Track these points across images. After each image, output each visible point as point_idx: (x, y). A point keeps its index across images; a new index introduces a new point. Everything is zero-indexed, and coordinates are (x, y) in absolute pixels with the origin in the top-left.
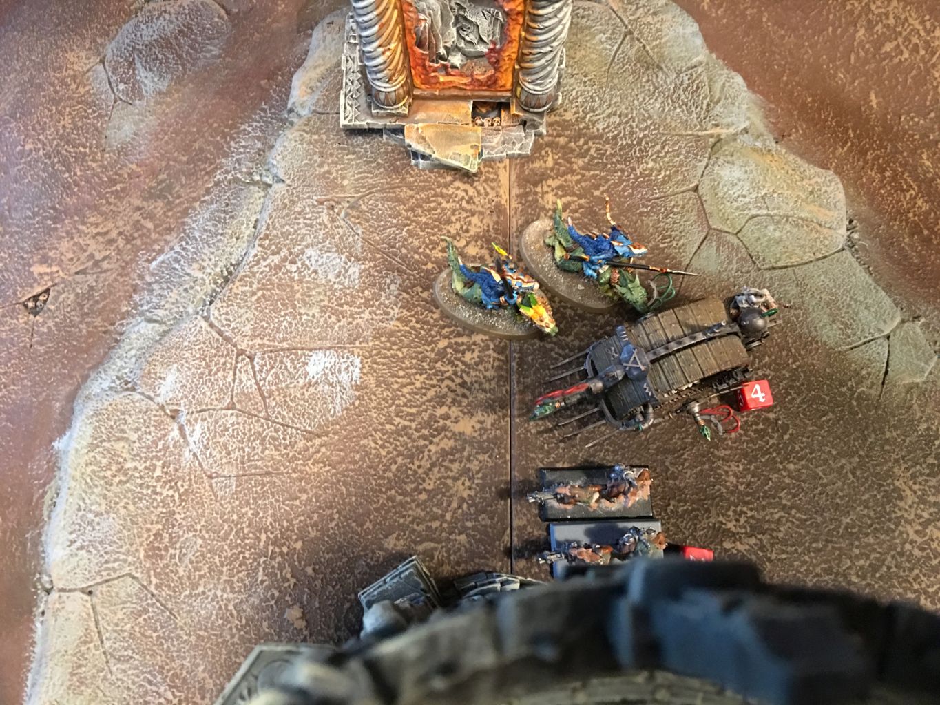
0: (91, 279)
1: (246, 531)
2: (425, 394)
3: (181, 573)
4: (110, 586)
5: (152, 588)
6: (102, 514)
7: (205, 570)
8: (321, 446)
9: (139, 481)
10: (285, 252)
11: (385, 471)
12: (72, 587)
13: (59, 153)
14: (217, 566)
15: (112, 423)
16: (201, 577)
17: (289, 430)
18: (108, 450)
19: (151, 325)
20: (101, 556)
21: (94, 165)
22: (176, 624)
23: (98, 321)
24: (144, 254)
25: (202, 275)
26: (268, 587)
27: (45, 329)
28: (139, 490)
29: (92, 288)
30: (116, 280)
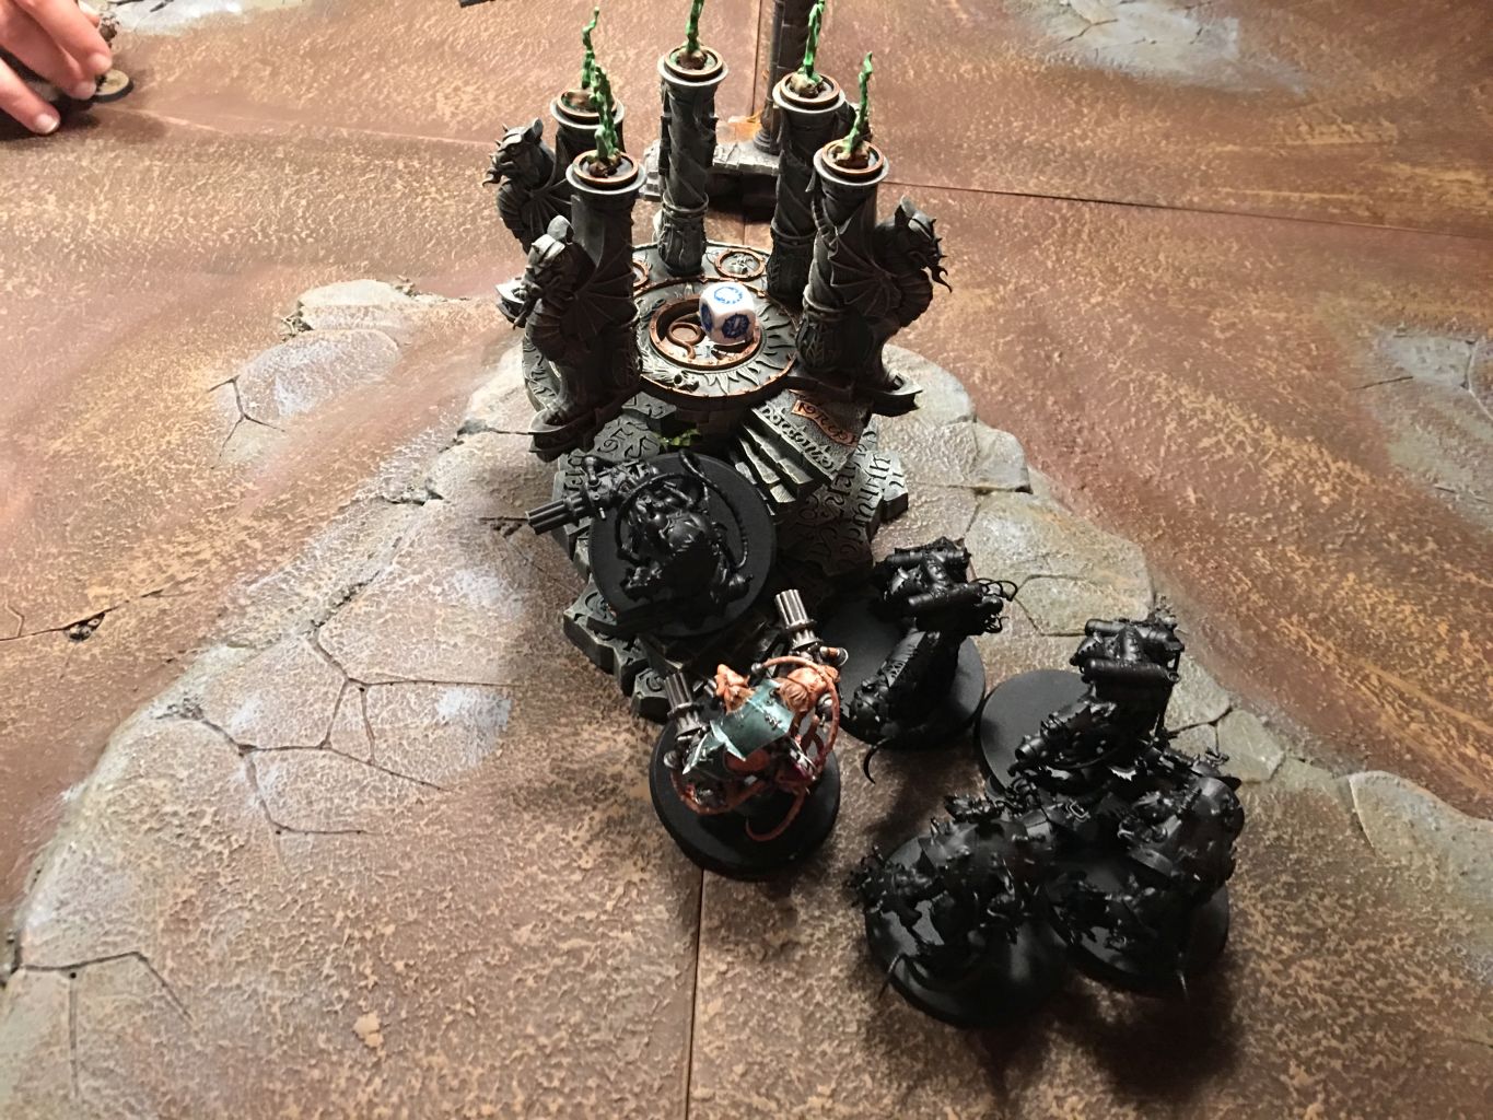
0: (164, 603)
1: (316, 905)
2: (593, 748)
3: (212, 954)
4: (103, 968)
5: (165, 975)
6: (114, 870)
7: (246, 956)
8: (440, 802)
9: (179, 831)
10: (429, 571)
11: (526, 840)
12: (46, 964)
13: (155, 469)
14: (265, 951)
15: (156, 755)
16: (239, 964)
17: (400, 780)
18: (142, 788)
19: (234, 650)
20: (101, 925)
21: (198, 483)
22: (189, 1027)
23: (163, 648)
24: (241, 577)
25: (316, 595)
26: (336, 985)
27: (87, 658)
28: (175, 841)
29: (164, 612)
30: (198, 603)
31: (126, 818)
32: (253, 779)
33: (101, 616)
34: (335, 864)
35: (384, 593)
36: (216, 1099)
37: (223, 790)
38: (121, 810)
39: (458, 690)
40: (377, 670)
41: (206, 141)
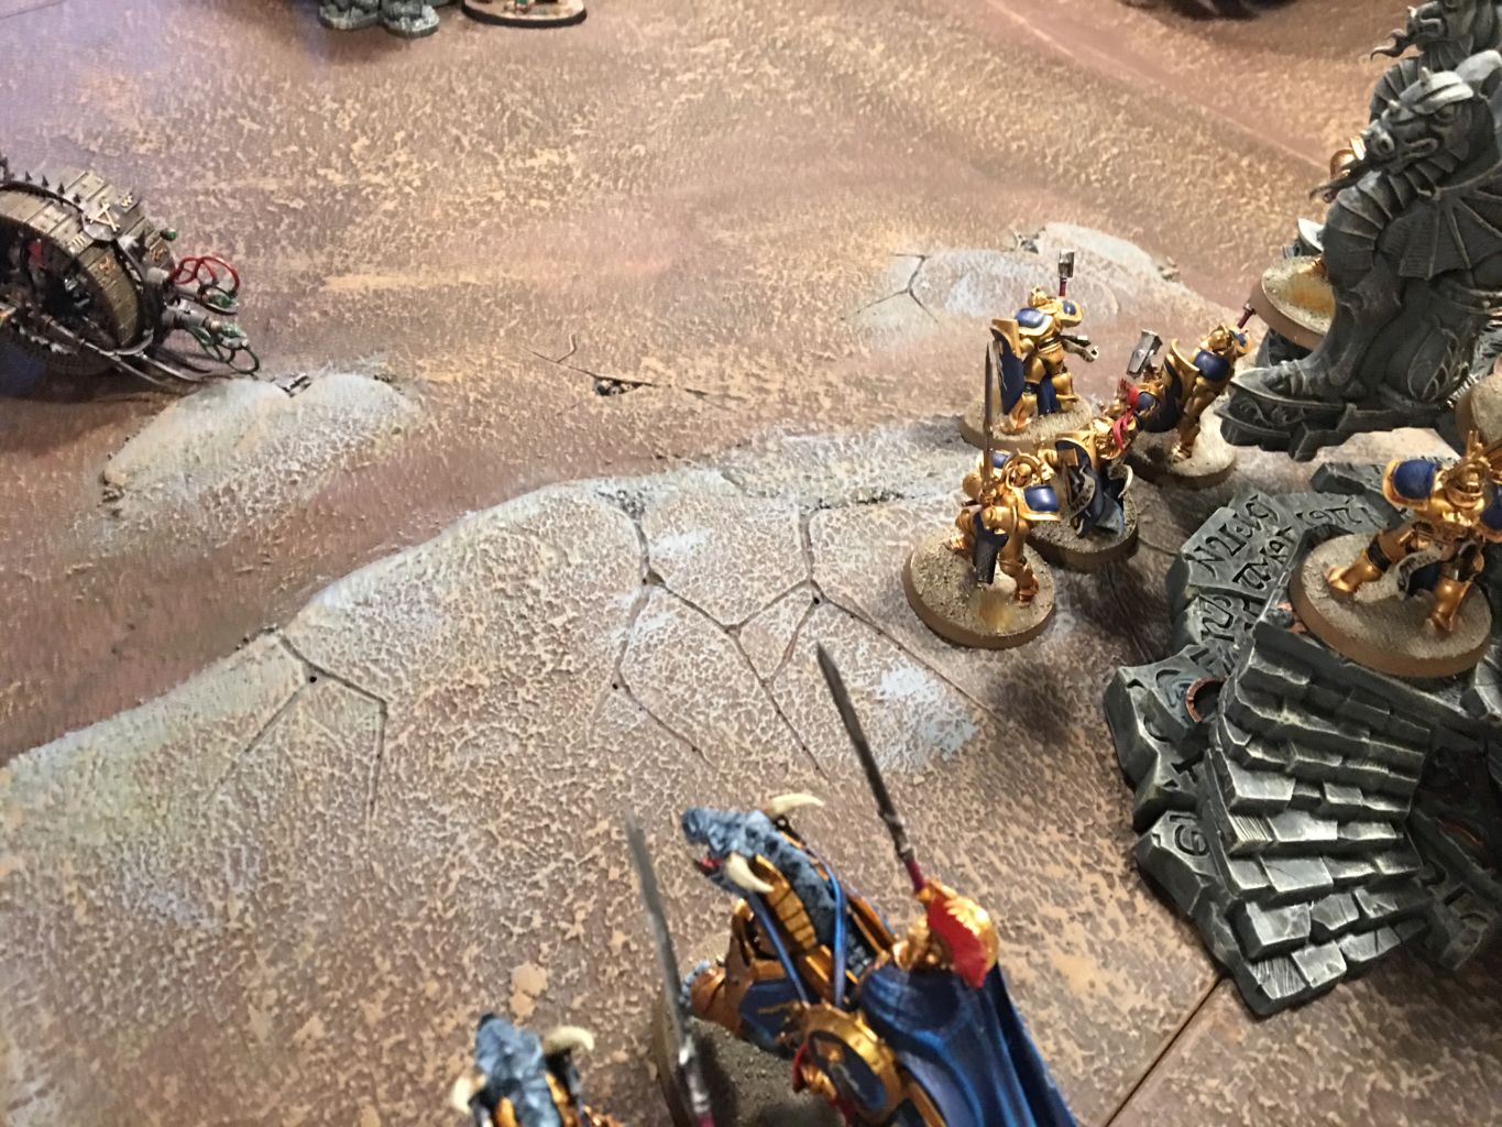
0: (699, 405)
3: (449, 760)
4: (343, 693)
5: (389, 746)
6: (437, 605)
7: (479, 792)
9: (525, 611)
12: (301, 650)
14: (498, 802)
15: (567, 524)
16: (464, 794)
19: (723, 480)
20: (379, 650)
21: (819, 324)
22: (362, 822)
23: (664, 442)
24: (790, 423)
25: (845, 477)
26: (535, 901)
27: (593, 411)
28: (512, 619)
29: (692, 412)
30: (729, 423)
31: (490, 564)
32: (635, 611)
33: (636, 385)
34: (644, 765)
35: (917, 517)
36: (319, 924)
37: (599, 603)
38: (493, 554)
39: (922, 674)
40: (848, 591)
41: (1057, 62)
